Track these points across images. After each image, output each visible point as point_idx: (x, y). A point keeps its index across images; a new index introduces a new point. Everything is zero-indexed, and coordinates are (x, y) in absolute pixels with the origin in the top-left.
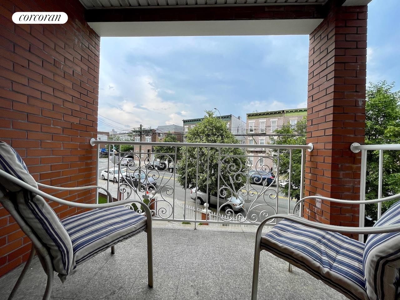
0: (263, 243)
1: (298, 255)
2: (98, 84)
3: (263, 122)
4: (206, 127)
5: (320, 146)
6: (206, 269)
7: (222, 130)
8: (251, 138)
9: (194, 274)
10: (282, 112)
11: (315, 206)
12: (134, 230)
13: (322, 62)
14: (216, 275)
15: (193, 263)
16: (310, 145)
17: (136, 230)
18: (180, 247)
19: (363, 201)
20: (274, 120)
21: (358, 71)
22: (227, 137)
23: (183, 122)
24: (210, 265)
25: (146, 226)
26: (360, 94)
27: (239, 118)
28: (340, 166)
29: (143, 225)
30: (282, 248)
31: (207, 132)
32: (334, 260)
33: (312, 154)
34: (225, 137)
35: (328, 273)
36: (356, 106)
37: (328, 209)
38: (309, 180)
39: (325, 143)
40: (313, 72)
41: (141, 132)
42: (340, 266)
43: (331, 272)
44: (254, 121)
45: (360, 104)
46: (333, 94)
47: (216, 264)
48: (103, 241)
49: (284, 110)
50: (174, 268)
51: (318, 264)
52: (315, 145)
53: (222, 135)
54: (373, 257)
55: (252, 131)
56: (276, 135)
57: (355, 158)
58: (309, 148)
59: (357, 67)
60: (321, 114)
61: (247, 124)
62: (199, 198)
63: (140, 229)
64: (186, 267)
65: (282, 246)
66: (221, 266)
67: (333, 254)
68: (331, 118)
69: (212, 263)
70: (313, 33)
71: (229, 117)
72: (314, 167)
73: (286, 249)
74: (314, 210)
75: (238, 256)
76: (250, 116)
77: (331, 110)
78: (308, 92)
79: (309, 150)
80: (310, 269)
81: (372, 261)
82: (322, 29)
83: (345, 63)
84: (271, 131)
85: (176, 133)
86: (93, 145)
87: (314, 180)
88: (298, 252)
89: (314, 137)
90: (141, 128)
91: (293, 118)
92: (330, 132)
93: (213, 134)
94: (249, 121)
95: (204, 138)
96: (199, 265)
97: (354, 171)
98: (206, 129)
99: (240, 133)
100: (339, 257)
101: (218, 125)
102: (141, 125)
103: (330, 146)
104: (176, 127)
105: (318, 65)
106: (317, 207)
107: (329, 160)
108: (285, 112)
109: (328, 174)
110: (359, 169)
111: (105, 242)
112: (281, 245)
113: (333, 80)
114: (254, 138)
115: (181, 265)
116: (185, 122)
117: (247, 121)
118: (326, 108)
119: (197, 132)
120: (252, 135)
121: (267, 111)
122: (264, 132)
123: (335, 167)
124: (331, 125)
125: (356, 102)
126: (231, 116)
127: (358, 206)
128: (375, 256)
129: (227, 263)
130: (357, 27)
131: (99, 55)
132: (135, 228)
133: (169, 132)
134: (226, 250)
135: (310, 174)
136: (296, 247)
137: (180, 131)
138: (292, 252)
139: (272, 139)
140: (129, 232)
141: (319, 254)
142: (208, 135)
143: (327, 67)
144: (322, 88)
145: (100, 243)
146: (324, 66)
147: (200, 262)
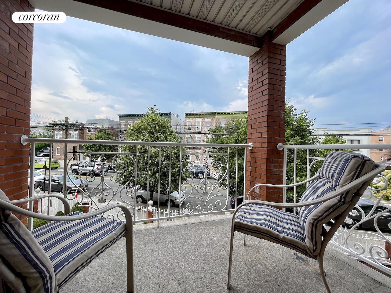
0: (237, 226)
1: (264, 229)
2: (31, 67)
3: (199, 122)
4: (148, 124)
5: (258, 145)
6: (180, 261)
7: (165, 127)
8: (189, 136)
9: (171, 268)
10: (214, 114)
11: (255, 192)
12: (115, 237)
13: (259, 80)
14: (190, 264)
15: (166, 259)
16: (251, 144)
17: (117, 237)
18: (149, 247)
19: (285, 186)
20: (208, 120)
21: (281, 92)
22: (170, 134)
23: (118, 116)
24: (182, 256)
25: (126, 230)
26: (282, 108)
27: (178, 116)
28: (271, 160)
29: (123, 229)
30: (252, 226)
31: (150, 129)
32: (284, 228)
33: (252, 152)
34: (168, 134)
35: (284, 237)
36: (280, 117)
37: (264, 193)
38: (250, 172)
39: (262, 143)
40: (252, 87)
41: (66, 127)
42: (288, 231)
43: (285, 236)
44: (192, 120)
45: (282, 115)
46: (267, 106)
47: (188, 254)
48: (85, 255)
49: (216, 112)
50: (149, 268)
51: (277, 233)
52: (254, 144)
53: (165, 132)
54: (310, 220)
55: (190, 129)
56: (210, 134)
57: (280, 154)
58: (250, 146)
59: (281, 89)
60: (259, 120)
61: (186, 122)
62: (139, 196)
63: (120, 235)
64: (161, 264)
65: (252, 225)
66: (192, 255)
67: (281, 224)
68: (266, 124)
69: (184, 254)
70: (251, 56)
71: (168, 115)
72: (253, 162)
73: (254, 227)
74: (254, 195)
75: (204, 243)
76: (188, 115)
77: (266, 119)
78: (249, 102)
79: (250, 148)
80: (272, 237)
81: (310, 223)
82: (258, 55)
83: (274, 84)
84: (206, 130)
85: (110, 129)
86: (25, 144)
87: (253, 172)
88: (264, 227)
89: (253, 138)
90: (66, 121)
91: (223, 120)
92: (265, 135)
93: (156, 131)
94: (187, 120)
95: (147, 135)
96: (172, 259)
97: (279, 163)
98: (149, 126)
99: (179, 131)
100: (286, 226)
101: (161, 122)
102: (67, 118)
103: (265, 146)
104: (111, 122)
105: (255, 82)
106: (256, 193)
107: (265, 156)
108: (217, 114)
109: (264, 167)
110: (282, 162)
111: (87, 256)
112: (250, 224)
113: (267, 96)
114: (191, 136)
115: (155, 263)
116: (121, 116)
117: (186, 120)
118: (262, 117)
119: (139, 129)
120: (190, 133)
121: (202, 112)
122: (200, 131)
123: (269, 162)
124: (265, 129)
125: (280, 113)
126: (170, 114)
127: (282, 188)
128: (311, 220)
129: (197, 251)
130: (281, 60)
131: (33, 30)
132: (116, 234)
133: (102, 127)
134: (192, 240)
135: (250, 167)
136: (260, 224)
137: (114, 126)
138: (260, 228)
139: (207, 137)
140: (111, 240)
141: (275, 226)
142: (150, 132)
143: (262, 86)
144: (259, 100)
145: (82, 258)
146: (261, 84)
147: (173, 256)
